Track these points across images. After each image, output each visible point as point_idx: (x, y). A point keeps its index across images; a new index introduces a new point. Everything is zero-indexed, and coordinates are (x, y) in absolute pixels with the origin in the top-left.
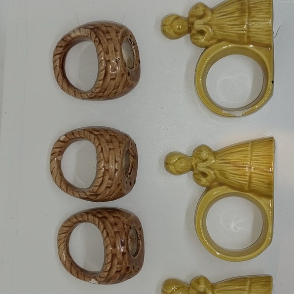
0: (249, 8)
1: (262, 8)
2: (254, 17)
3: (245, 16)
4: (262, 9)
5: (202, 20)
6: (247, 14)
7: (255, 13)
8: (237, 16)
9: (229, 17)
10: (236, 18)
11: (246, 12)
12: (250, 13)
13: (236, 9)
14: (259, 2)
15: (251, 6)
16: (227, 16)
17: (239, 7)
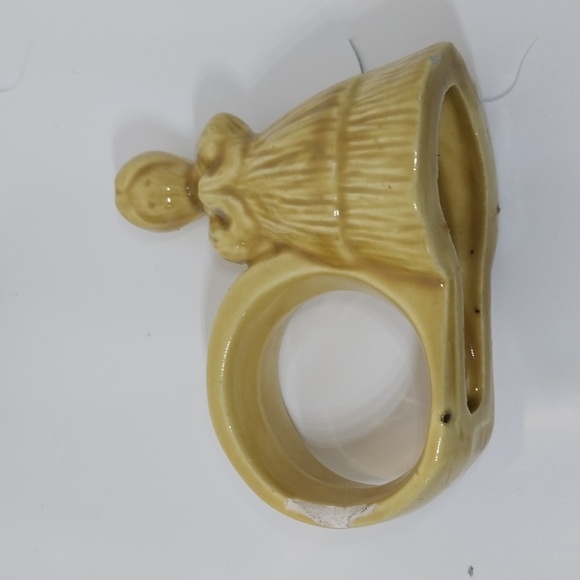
0: (344, 138)
1: (382, 140)
2: (356, 174)
3: (328, 170)
4: (381, 146)
5: (215, 178)
6: (333, 164)
7: (360, 161)
8: (303, 172)
9: (282, 174)
10: (300, 177)
11: (330, 157)
12: (343, 160)
13: (299, 144)
14: (374, 117)
15: (352, 129)
16: (277, 169)
17: (310, 137)
